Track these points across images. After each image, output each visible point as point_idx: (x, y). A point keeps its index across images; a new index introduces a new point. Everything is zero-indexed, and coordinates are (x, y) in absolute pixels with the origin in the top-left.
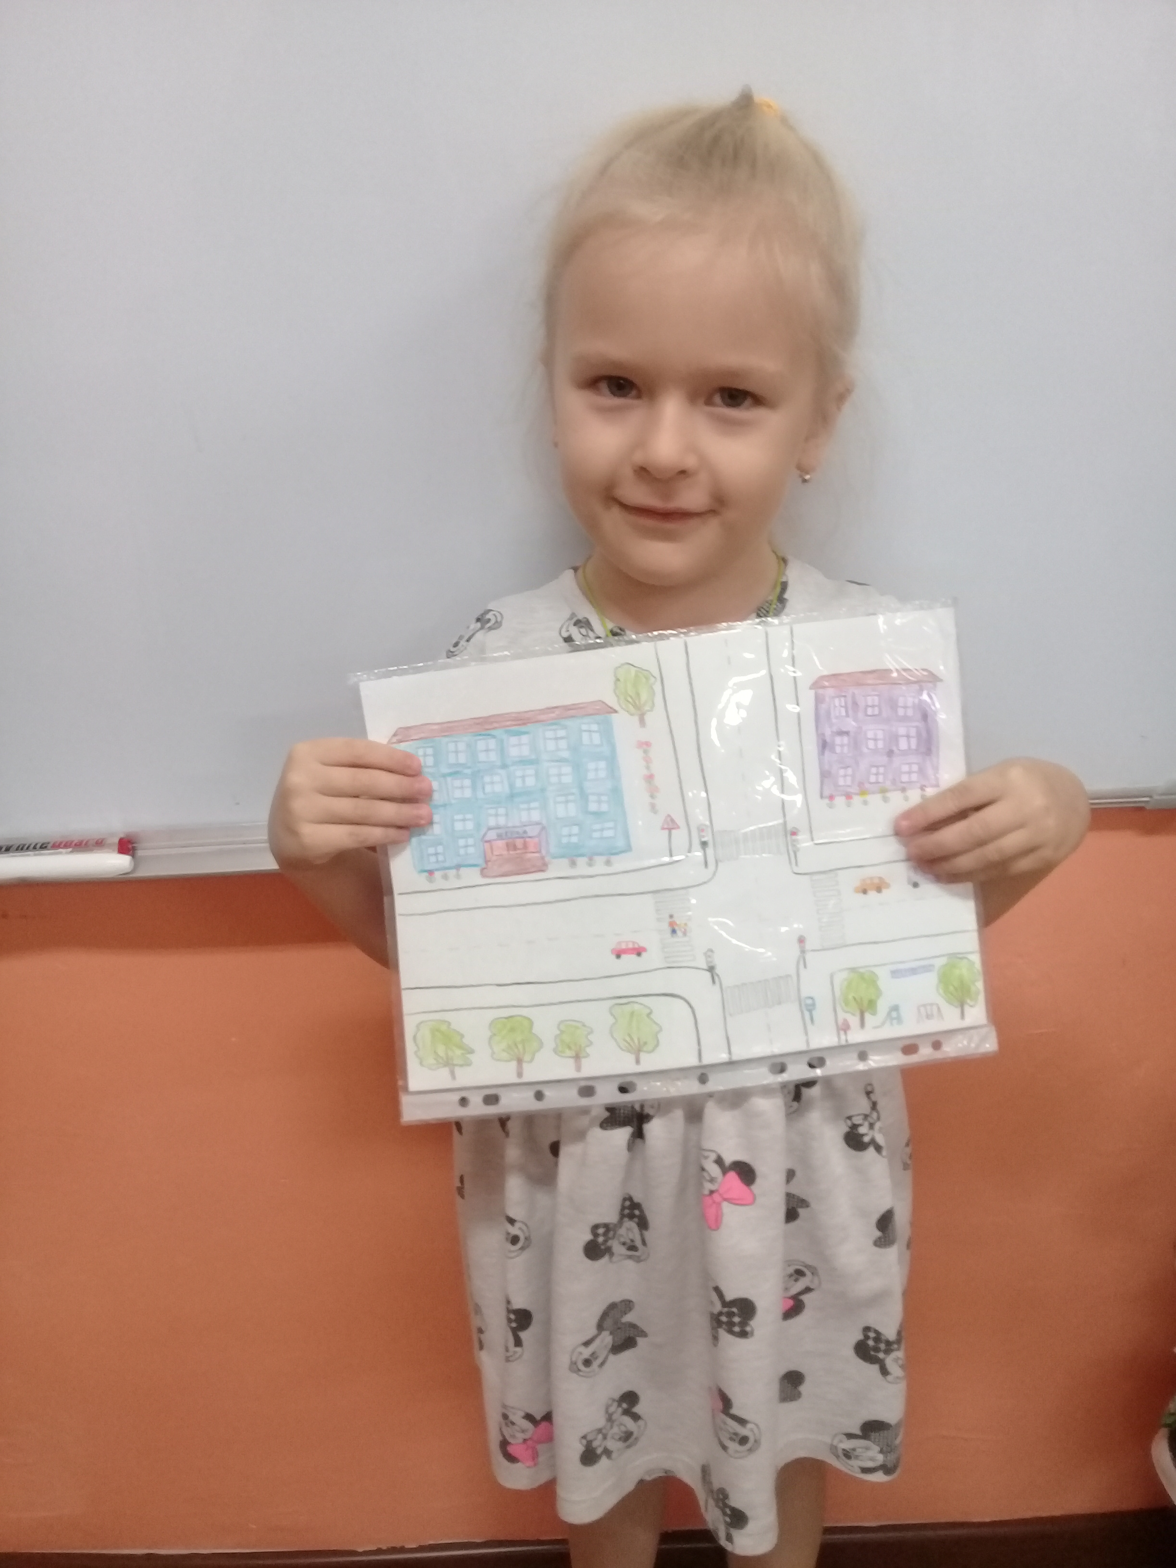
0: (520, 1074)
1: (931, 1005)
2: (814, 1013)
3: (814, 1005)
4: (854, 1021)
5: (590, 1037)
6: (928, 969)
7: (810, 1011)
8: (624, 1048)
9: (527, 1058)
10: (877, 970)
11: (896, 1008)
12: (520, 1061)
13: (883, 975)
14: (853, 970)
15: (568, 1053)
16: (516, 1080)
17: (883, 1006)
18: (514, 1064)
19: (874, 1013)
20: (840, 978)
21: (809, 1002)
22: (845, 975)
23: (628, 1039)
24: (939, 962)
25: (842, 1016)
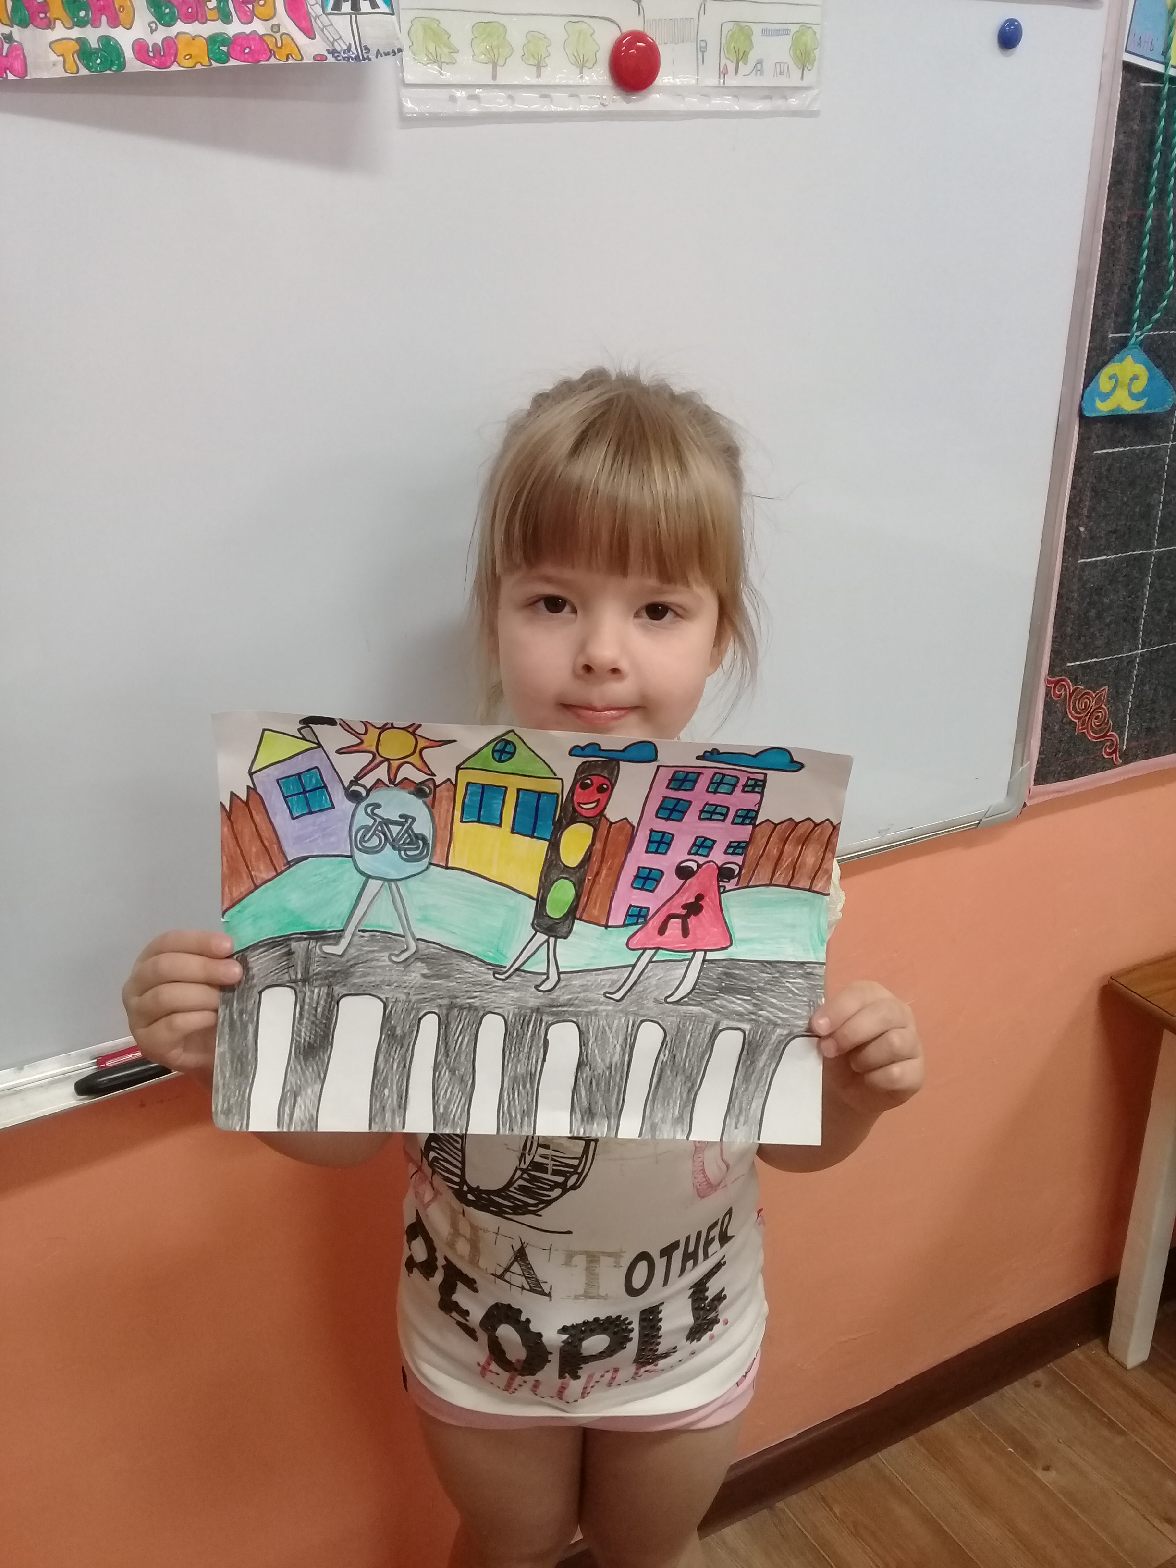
0: (494, 77)
1: (784, 63)
2: (705, 54)
3: (706, 47)
4: (731, 67)
5: (549, 49)
6: (786, 32)
7: (703, 52)
8: (573, 62)
9: (501, 62)
10: (752, 26)
11: (760, 62)
12: (495, 65)
13: (757, 29)
14: (737, 23)
15: (532, 61)
16: (493, 82)
17: (753, 57)
18: (490, 66)
19: (746, 63)
20: (727, 28)
21: (703, 44)
22: (730, 26)
23: (576, 54)
24: (794, 28)
25: (724, 61)
